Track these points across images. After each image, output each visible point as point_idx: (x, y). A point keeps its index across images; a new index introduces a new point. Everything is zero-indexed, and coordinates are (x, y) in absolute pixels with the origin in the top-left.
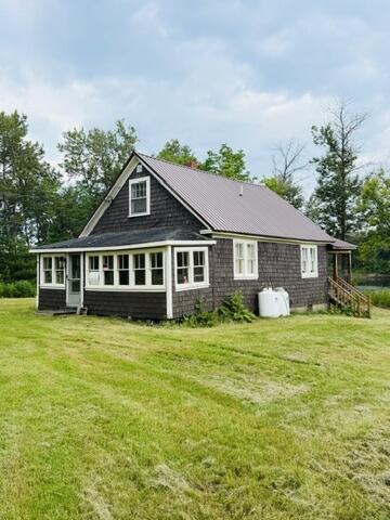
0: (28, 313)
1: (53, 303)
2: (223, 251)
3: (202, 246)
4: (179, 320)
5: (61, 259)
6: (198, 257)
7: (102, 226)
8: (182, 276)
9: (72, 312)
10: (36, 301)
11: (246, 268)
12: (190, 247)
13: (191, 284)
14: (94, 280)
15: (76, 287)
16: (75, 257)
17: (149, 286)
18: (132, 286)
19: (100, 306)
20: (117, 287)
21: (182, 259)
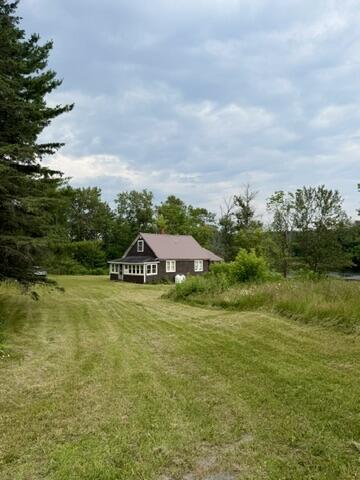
0: (107, 280)
1: (114, 278)
2: (162, 264)
3: (156, 263)
4: (147, 283)
5: (117, 265)
6: (154, 266)
7: (130, 254)
8: (149, 272)
9: (120, 280)
10: (109, 277)
11: (171, 268)
12: (151, 264)
13: (151, 274)
14: (126, 272)
15: (121, 273)
16: (121, 265)
17: (140, 274)
18: (136, 274)
19: (128, 279)
20: (132, 274)
21: (149, 267)
